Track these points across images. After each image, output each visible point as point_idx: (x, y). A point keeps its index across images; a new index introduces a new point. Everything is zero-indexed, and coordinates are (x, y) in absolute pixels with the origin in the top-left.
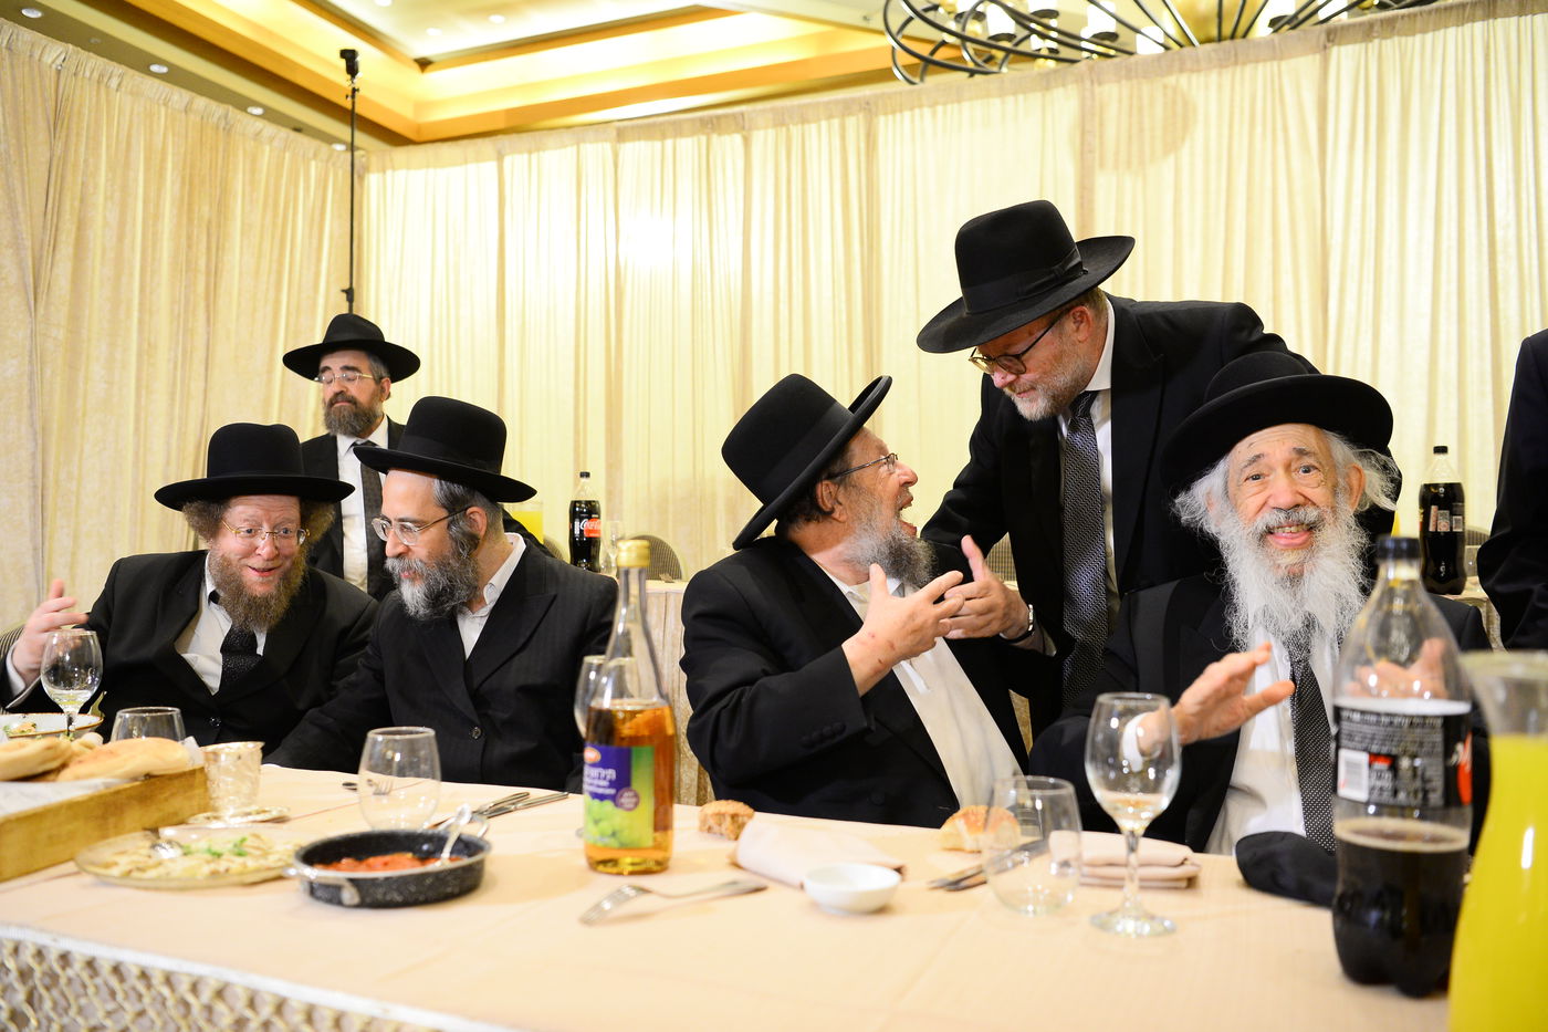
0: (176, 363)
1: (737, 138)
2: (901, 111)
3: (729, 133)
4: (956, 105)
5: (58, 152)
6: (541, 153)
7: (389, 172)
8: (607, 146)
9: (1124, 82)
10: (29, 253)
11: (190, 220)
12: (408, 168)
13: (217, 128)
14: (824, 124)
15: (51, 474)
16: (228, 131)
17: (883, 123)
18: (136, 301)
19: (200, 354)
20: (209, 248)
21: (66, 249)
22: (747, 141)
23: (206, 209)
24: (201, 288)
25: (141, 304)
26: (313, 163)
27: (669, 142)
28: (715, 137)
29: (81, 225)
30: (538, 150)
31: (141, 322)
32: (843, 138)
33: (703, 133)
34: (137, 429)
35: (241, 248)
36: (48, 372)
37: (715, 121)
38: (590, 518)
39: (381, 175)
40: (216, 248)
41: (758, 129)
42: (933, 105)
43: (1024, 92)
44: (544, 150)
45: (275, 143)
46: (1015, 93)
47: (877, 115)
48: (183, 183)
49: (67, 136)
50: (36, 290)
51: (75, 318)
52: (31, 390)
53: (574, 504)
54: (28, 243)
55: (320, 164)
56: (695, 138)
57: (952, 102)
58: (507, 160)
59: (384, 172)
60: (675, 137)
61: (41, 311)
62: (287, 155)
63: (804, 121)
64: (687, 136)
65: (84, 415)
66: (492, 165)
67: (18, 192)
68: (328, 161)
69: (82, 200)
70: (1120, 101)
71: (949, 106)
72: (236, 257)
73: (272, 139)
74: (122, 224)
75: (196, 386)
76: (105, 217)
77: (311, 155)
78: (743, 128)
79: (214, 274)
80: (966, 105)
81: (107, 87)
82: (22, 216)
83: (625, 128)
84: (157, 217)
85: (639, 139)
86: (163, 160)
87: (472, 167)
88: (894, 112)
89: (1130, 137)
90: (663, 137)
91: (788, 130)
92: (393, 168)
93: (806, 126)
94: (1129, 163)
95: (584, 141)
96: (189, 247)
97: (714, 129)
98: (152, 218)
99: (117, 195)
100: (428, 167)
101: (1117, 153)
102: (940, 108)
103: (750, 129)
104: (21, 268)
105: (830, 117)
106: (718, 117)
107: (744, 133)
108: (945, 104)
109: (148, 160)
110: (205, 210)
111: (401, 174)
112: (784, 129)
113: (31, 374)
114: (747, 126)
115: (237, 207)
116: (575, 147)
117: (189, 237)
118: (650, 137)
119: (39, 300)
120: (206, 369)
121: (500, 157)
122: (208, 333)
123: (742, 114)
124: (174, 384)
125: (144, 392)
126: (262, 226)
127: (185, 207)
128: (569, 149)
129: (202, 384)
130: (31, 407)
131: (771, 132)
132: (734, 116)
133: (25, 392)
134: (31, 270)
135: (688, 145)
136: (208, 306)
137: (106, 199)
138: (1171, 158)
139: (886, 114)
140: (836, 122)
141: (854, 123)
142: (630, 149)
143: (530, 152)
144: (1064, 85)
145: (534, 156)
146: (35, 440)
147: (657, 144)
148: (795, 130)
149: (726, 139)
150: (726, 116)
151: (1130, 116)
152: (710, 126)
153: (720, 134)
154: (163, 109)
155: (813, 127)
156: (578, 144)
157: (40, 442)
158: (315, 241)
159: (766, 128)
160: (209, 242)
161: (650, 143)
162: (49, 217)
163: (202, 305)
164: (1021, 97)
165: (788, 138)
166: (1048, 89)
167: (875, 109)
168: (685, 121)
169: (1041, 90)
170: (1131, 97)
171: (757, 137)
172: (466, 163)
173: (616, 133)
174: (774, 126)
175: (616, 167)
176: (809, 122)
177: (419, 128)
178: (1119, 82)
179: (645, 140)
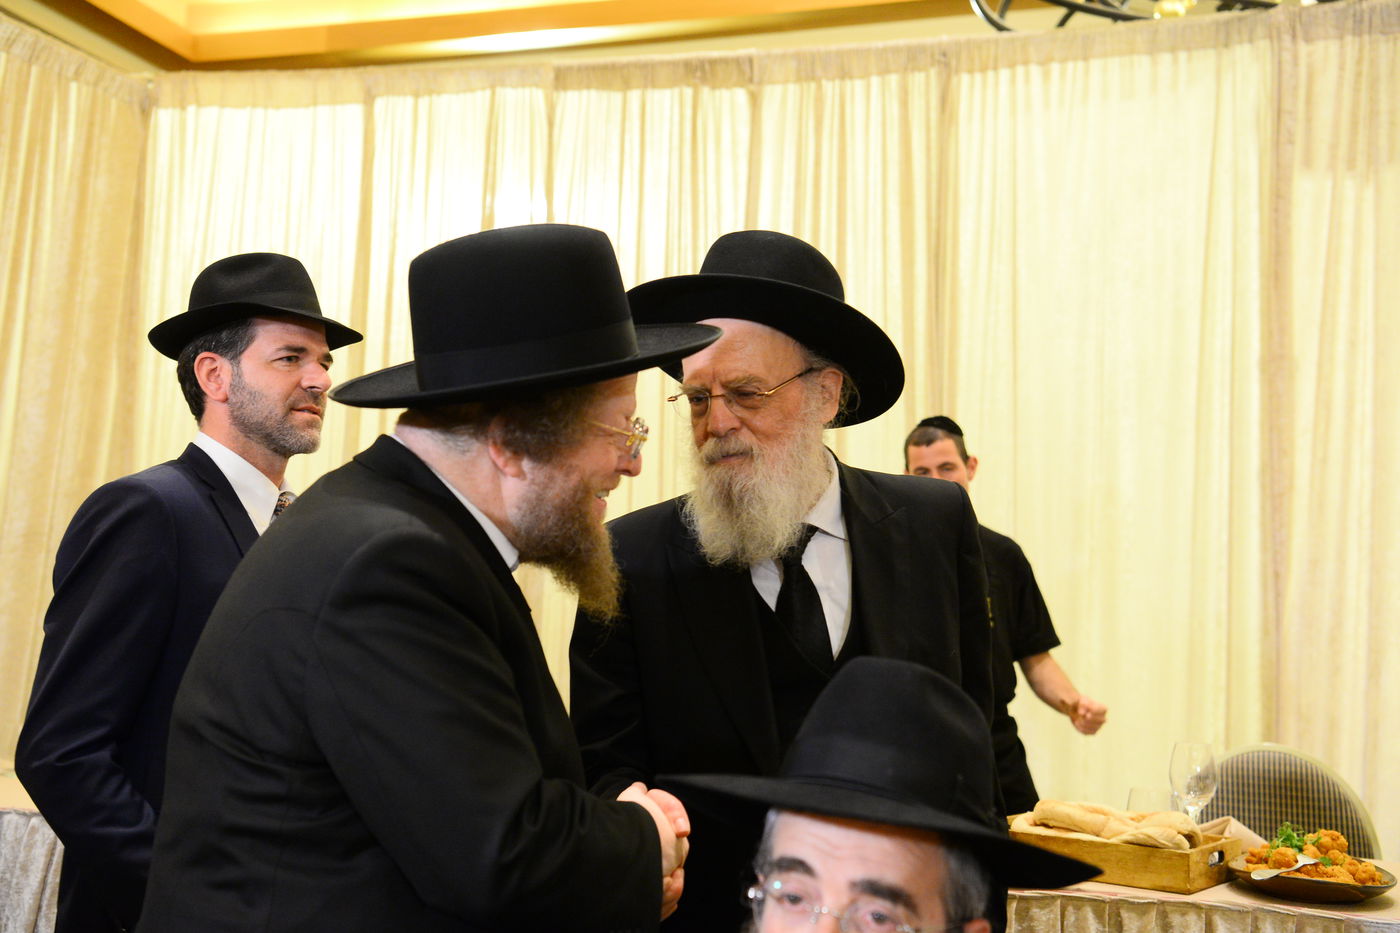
1: (741, 95)
2: (995, 68)
3: (727, 87)
4: (1080, 64)
6: (435, 97)
7: (191, 109)
8: (538, 95)
9: (1349, 39)
12: (223, 105)
14: (875, 80)
17: (966, 85)
22: (755, 100)
26: (74, 86)
27: (634, 95)
28: (705, 91)
30: (430, 92)
32: (904, 104)
33: (688, 85)
37: (707, 67)
39: (177, 111)
41: (772, 82)
42: (1044, 62)
43: (1189, 49)
44: (439, 93)
45: (17, 50)
46: (1173, 50)
47: (957, 72)
55: (85, 89)
56: (676, 91)
57: (1075, 59)
58: (380, 104)
59: (183, 108)
60: (645, 87)
62: (35, 70)
63: (844, 74)
64: (664, 87)
66: (356, 111)
68: (96, 84)
70: (1342, 68)
71: (1070, 65)
77: (71, 73)
78: (751, 80)
80: (1095, 64)
83: (569, 69)
85: (588, 87)
87: (324, 111)
88: (983, 70)
89: (1354, 125)
90: (627, 86)
91: (819, 87)
92: (199, 104)
93: (848, 83)
94: (1351, 164)
95: (503, 84)
97: (704, 80)
100: (254, 105)
101: (1334, 147)
102: (1055, 67)
103: (760, 83)
105: (884, 71)
106: (713, 62)
107: (752, 87)
108: (1064, 61)
111: (210, 113)
112: (813, 85)
114: (756, 79)
116: (488, 93)
118: (606, 86)
121: (369, 99)
123: (750, 60)
128: (479, 94)
131: (793, 89)
132: (737, 61)
135: (665, 102)
139: (971, 71)
140: (893, 79)
141: (923, 84)
142: (573, 101)
143: (417, 95)
144: (1251, 41)
145: (424, 101)
147: (616, 97)
148: (830, 88)
149: (724, 94)
150: (725, 61)
151: (1356, 90)
152: (699, 74)
153: (714, 88)
155: (858, 85)
156: (493, 87)
159: (786, 82)
161: (604, 95)
164: (1182, 56)
165: (819, 101)
166: (1226, 45)
167: (953, 63)
168: (662, 64)
169: (1215, 47)
170: (1359, 62)
171: (772, 95)
172: (315, 103)
173: (552, 75)
174: (799, 79)
175: (551, 124)
176: (851, 78)
177: (195, 42)
178: (1341, 38)
179: (597, 88)
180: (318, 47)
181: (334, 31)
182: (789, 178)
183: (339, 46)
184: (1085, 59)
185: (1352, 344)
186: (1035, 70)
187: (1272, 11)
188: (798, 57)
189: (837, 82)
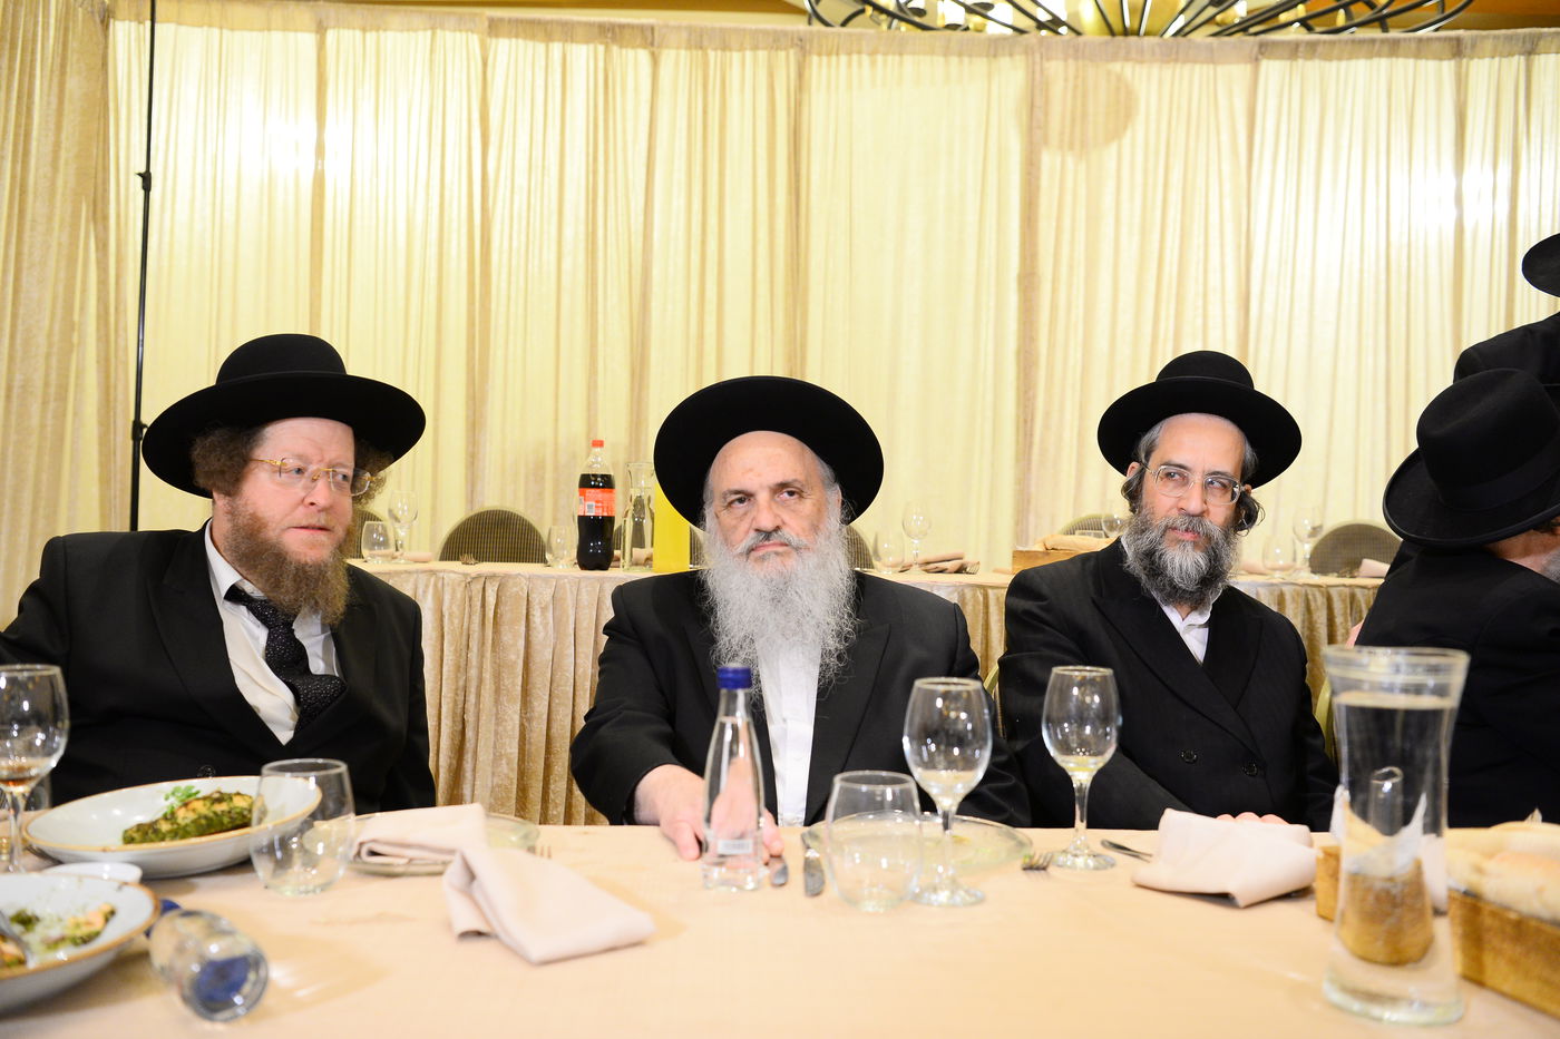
1: (644, 55)
2: (837, 54)
3: (633, 47)
4: (897, 58)
6: (383, 34)
8: (474, 39)
9: (1071, 61)
14: (748, 54)
17: (818, 67)
22: (655, 60)
27: (556, 47)
28: (615, 49)
30: (379, 29)
32: (771, 75)
33: (601, 43)
37: (617, 30)
41: (667, 47)
42: (873, 53)
43: (970, 56)
44: (388, 32)
46: (960, 55)
47: (810, 53)
56: (591, 46)
57: (894, 53)
58: (331, 35)
60: (567, 42)
63: (725, 47)
64: (583, 44)
66: (308, 40)
70: (1066, 80)
71: (890, 58)
78: (652, 44)
80: (908, 59)
83: (501, 20)
85: (517, 36)
87: (277, 36)
88: (829, 54)
89: (1073, 120)
90: (549, 38)
91: (705, 55)
93: (728, 54)
94: (1072, 145)
95: (444, 29)
97: (614, 40)
100: (210, 26)
101: (1062, 133)
102: (880, 58)
103: (660, 46)
105: (755, 48)
106: (622, 27)
107: (653, 50)
108: (885, 54)
112: (700, 53)
114: (656, 43)
116: (431, 34)
118: (533, 38)
121: (321, 29)
123: (652, 29)
128: (421, 34)
131: (684, 54)
132: (642, 28)
135: (581, 53)
138: (1113, 145)
139: (820, 54)
140: (763, 55)
141: (786, 60)
142: (505, 45)
143: (364, 30)
144: (1011, 55)
145: (373, 37)
147: (540, 47)
148: (714, 56)
149: (630, 53)
150: (631, 27)
151: (1074, 97)
152: (610, 35)
153: (622, 48)
155: (736, 56)
156: (433, 28)
159: (678, 48)
161: (530, 44)
164: (966, 60)
165: (706, 64)
166: (995, 56)
167: (808, 47)
168: (579, 23)
169: (987, 56)
170: (1076, 77)
171: (668, 57)
172: (269, 30)
173: (486, 24)
174: (689, 47)
175: (485, 64)
176: (730, 50)
178: (1066, 60)
179: (525, 38)
182: (682, 124)
184: (901, 54)
185: (1071, 268)
186: (865, 59)
187: (1026, 36)
188: (690, 29)
189: (719, 52)
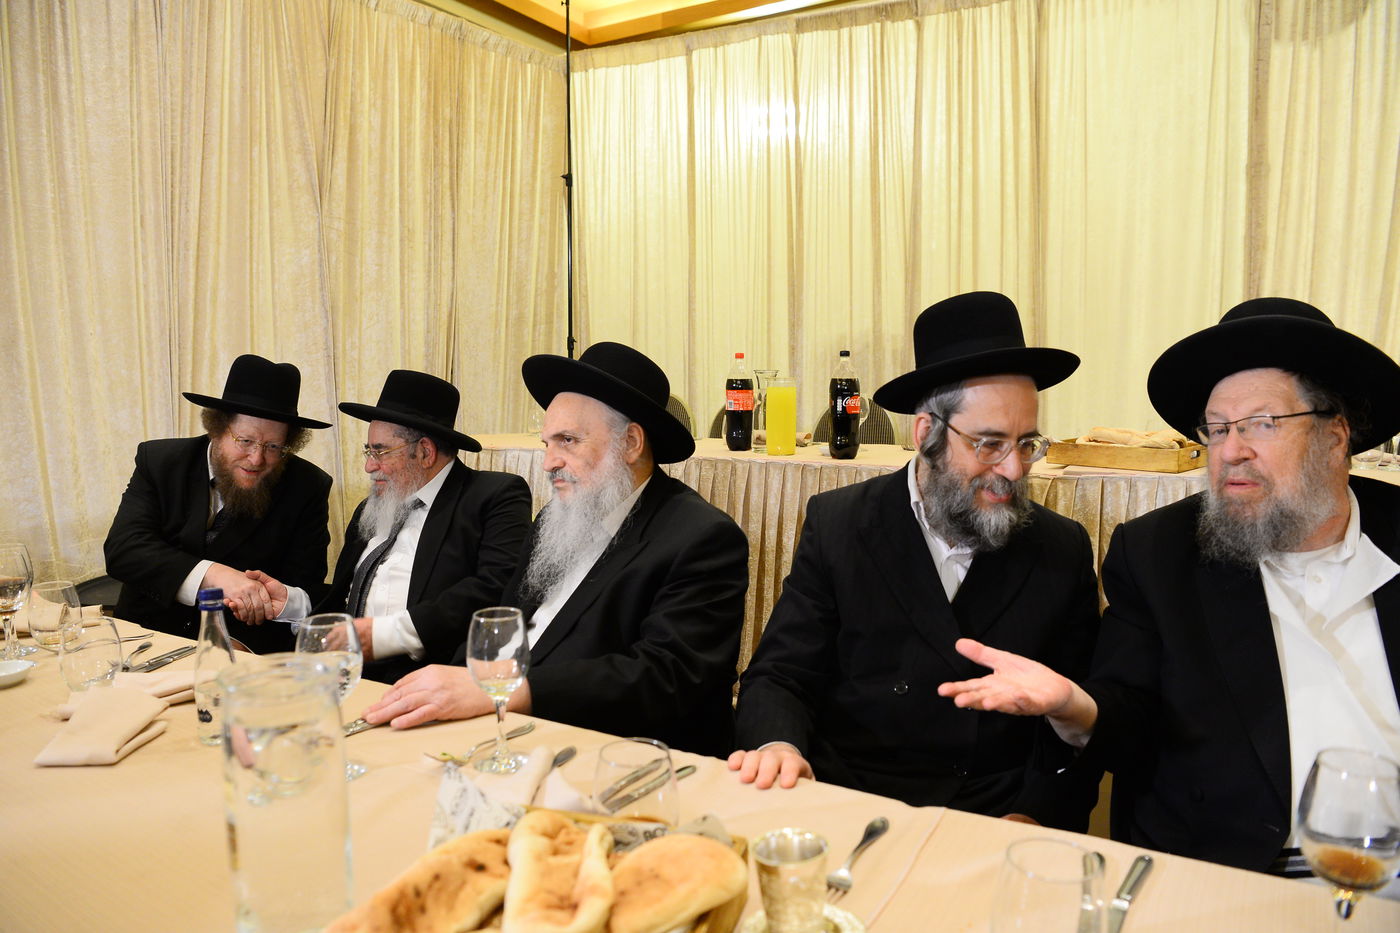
0: (430, 246)
1: (910, 24)
3: (902, 20)
5: (332, 67)
6: (726, 46)
7: (591, 71)
8: (787, 38)
10: (314, 157)
11: (436, 121)
12: (608, 67)
13: (454, 38)
14: (995, 6)
15: (340, 345)
16: (462, 40)
18: (397, 194)
19: (448, 237)
20: (451, 146)
21: (342, 152)
22: (919, 26)
23: (447, 110)
24: (446, 180)
25: (401, 196)
26: (529, 65)
27: (845, 31)
28: (888, 24)
29: (353, 130)
30: (723, 44)
31: (401, 211)
32: (1014, 20)
33: (878, 21)
34: (402, 303)
35: (475, 143)
36: (334, 259)
37: (888, 8)
38: (852, 396)
39: (583, 74)
40: (456, 146)
41: (929, 14)
44: (728, 43)
45: (499, 50)
48: (429, 88)
49: (339, 52)
50: (321, 189)
51: (351, 210)
52: (321, 275)
53: (834, 382)
54: (313, 149)
55: (534, 66)
56: (870, 25)
58: (695, 54)
59: (586, 71)
60: (851, 25)
61: (325, 206)
62: (509, 59)
63: (975, 4)
64: (863, 24)
65: (361, 293)
66: (681, 60)
67: (304, 106)
68: (540, 63)
69: (352, 109)
72: (473, 154)
73: (496, 46)
74: (383, 126)
75: (447, 264)
76: (370, 122)
77: (527, 60)
78: (917, 14)
79: (456, 167)
81: (368, 7)
82: (307, 125)
83: (805, 19)
84: (410, 119)
85: (817, 29)
86: (413, 70)
87: (663, 63)
89: (1307, 10)
90: (840, 26)
91: (960, 14)
92: (594, 67)
93: (978, 10)
94: (1305, 36)
95: (764, 35)
96: (436, 144)
97: (887, 17)
98: (406, 120)
99: (379, 102)
101: (1294, 25)
103: (922, 15)
104: (308, 170)
106: (892, 5)
107: (918, 19)
109: (401, 69)
110: (446, 112)
111: (601, 72)
112: (956, 13)
113: (321, 260)
114: (919, 13)
115: (471, 106)
116: (757, 39)
117: (436, 136)
118: (827, 27)
119: (324, 197)
120: (453, 250)
121: (689, 52)
122: (454, 218)
124: (430, 264)
125: (406, 272)
126: (491, 122)
127: (432, 109)
128: (752, 41)
129: (450, 262)
130: (322, 289)
131: (943, 17)
132: (907, 3)
133: (317, 277)
134: (316, 172)
135: (864, 33)
136: (452, 195)
137: (370, 106)
138: (1352, 29)
141: (1027, 6)
142: (807, 39)
143: (716, 47)
145: (720, 50)
146: (326, 317)
148: (967, 15)
149: (900, 25)
152: (884, 13)
153: (893, 21)
154: (411, 24)
155: (985, 10)
156: (759, 36)
157: (330, 319)
158: (532, 135)
159: (937, 13)
160: (451, 139)
161: (827, 33)
162: (328, 124)
163: (448, 193)
165: (960, 22)
168: (861, 9)
171: (929, 22)
173: (795, 24)
174: (946, 11)
175: (795, 55)
176: (980, 6)
177: (590, 33)
179: (822, 30)
180: (658, 27)
181: (665, 16)
183: (671, 24)
189: (971, 10)
